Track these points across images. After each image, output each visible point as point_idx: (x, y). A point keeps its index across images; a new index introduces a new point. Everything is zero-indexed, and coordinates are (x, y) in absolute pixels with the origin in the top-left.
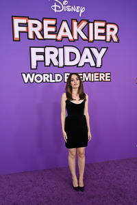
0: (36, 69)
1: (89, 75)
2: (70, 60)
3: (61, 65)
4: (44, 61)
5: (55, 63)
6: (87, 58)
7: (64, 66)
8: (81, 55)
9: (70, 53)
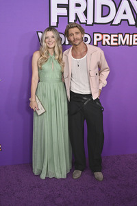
0: (57, 26)
1: (127, 36)
2: (102, 16)
3: (90, 22)
4: (68, 16)
5: (82, 19)
6: (125, 13)
7: (94, 23)
8: (117, 10)
9: (102, 6)
